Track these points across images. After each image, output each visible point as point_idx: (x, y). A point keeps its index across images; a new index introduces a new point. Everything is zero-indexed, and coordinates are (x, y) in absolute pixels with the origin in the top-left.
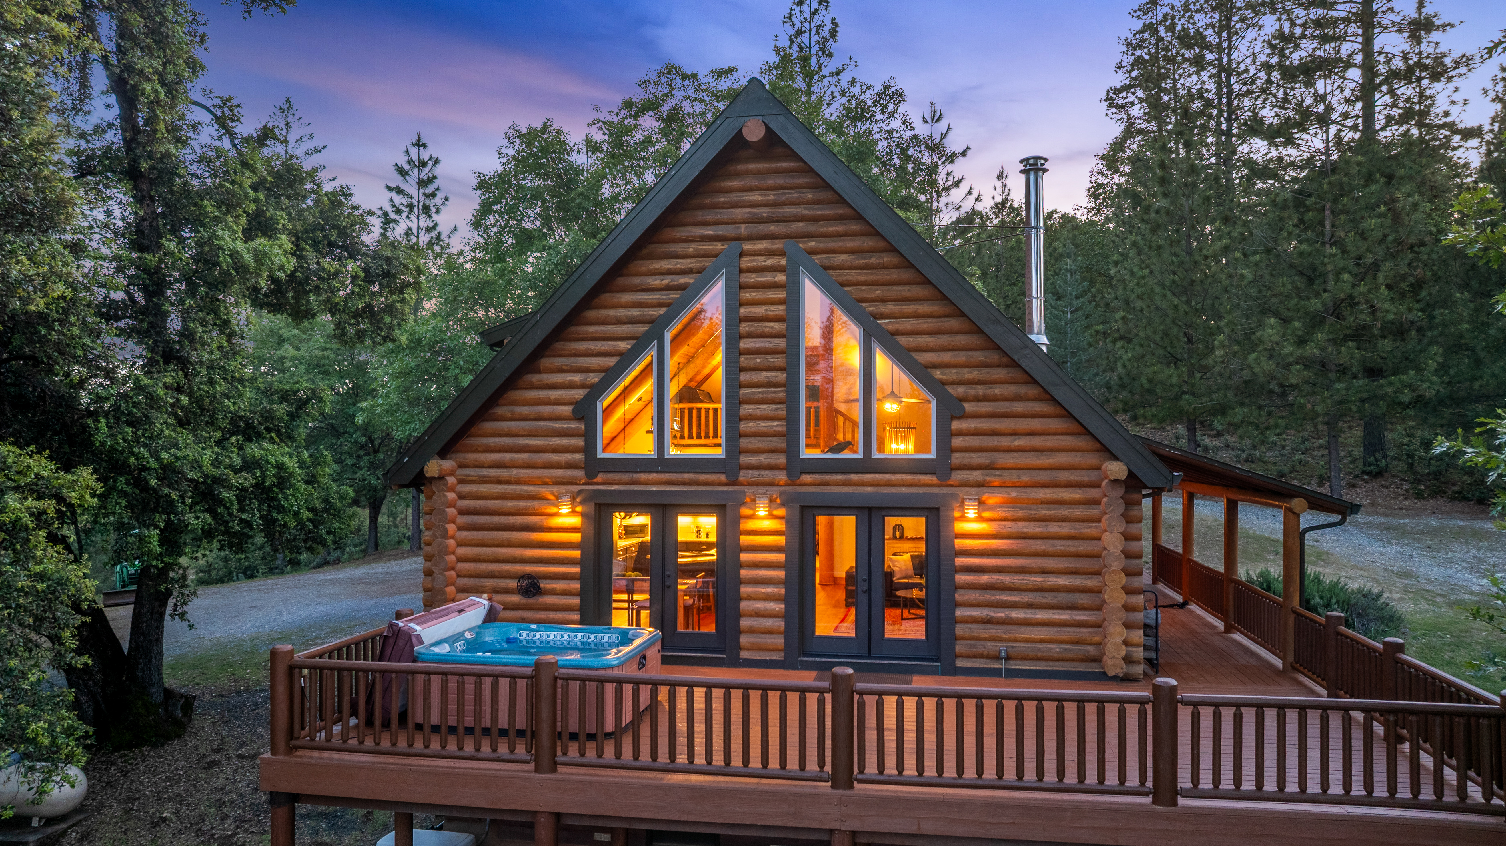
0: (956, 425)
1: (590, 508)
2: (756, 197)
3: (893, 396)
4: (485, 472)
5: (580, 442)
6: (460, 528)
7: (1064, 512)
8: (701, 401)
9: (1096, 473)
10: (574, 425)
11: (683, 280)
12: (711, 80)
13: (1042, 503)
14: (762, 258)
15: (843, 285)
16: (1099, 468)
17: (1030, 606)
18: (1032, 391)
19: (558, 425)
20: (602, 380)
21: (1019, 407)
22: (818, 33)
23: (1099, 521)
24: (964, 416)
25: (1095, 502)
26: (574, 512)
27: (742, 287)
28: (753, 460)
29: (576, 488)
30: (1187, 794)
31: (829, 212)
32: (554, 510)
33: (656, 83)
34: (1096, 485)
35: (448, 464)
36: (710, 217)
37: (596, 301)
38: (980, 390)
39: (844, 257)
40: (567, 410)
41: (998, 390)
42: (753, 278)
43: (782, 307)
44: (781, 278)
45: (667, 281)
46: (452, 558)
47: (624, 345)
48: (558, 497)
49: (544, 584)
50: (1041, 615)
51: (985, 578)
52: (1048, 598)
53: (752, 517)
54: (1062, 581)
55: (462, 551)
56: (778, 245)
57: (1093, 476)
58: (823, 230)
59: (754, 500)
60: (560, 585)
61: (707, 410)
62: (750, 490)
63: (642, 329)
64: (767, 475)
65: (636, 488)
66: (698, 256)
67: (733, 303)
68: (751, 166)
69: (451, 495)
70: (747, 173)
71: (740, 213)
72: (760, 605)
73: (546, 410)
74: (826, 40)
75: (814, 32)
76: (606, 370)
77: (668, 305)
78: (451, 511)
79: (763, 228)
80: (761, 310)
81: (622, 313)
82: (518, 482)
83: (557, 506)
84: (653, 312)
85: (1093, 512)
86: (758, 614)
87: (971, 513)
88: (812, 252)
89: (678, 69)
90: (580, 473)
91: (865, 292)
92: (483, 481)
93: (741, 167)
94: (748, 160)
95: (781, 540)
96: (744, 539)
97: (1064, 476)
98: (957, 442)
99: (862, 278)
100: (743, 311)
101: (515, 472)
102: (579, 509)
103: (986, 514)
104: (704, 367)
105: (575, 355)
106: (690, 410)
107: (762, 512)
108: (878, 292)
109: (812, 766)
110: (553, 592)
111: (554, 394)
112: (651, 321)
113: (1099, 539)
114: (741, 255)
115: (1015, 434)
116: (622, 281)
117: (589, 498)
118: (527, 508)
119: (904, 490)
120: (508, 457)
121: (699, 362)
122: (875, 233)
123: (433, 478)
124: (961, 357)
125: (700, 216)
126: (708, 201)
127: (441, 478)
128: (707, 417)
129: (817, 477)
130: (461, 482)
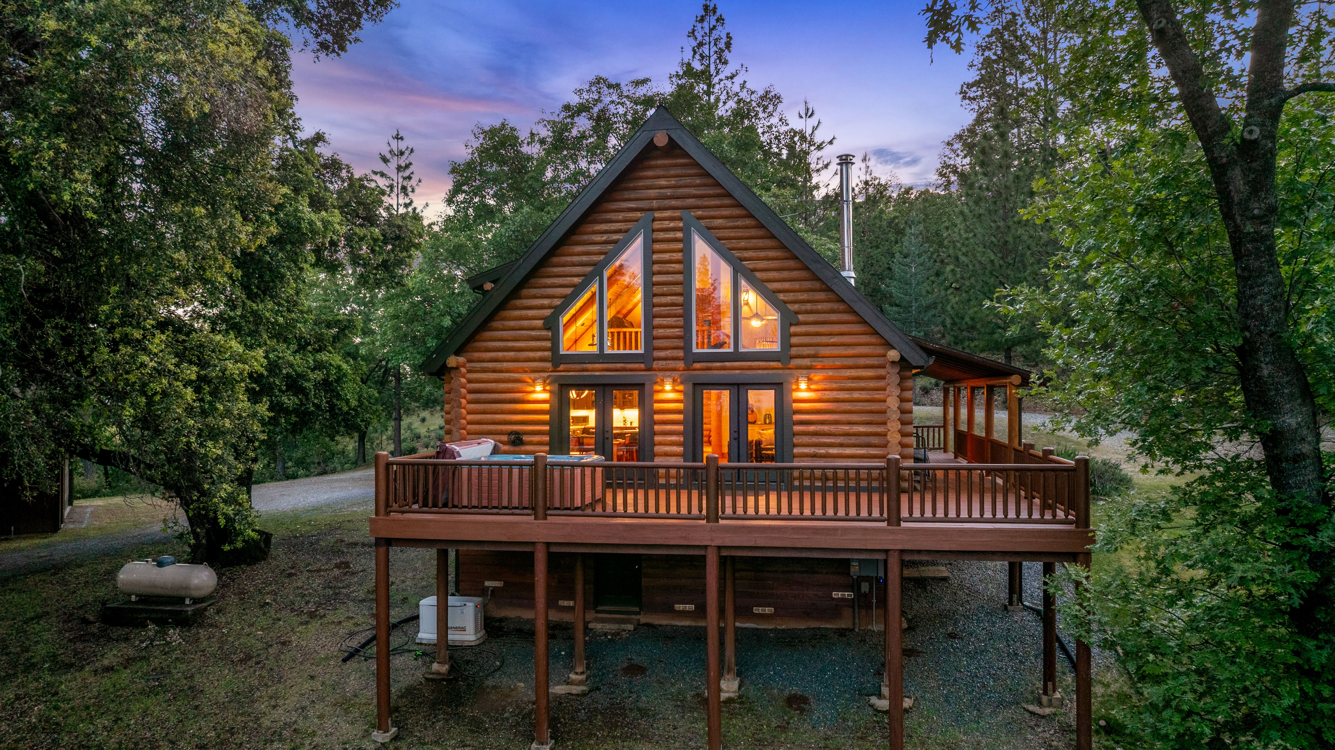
0: (793, 329)
1: (556, 387)
2: (663, 182)
3: (757, 315)
4: (485, 365)
5: (548, 344)
6: (469, 402)
7: (862, 384)
8: (626, 327)
9: (882, 359)
10: (544, 333)
11: (615, 237)
12: (631, 88)
13: (849, 379)
14: (667, 222)
15: (720, 239)
16: (885, 356)
17: (841, 445)
18: (842, 307)
19: (533, 333)
20: (562, 303)
21: (833, 317)
22: (715, 44)
23: (885, 390)
24: (798, 324)
25: (882, 378)
26: (545, 390)
27: (655, 241)
28: (662, 354)
29: (546, 374)
30: (906, 521)
31: (711, 191)
32: (532, 389)
33: (588, 91)
34: (882, 367)
35: (461, 359)
36: (633, 195)
37: (559, 251)
38: (809, 306)
39: (720, 221)
40: (539, 323)
41: (820, 307)
42: (662, 235)
43: (680, 254)
44: (679, 235)
45: (605, 237)
46: (464, 421)
47: (576, 280)
48: (534, 381)
49: (525, 438)
50: (848, 451)
51: (812, 428)
52: (853, 440)
53: (662, 391)
54: (862, 429)
55: (470, 417)
56: (677, 214)
57: (880, 361)
58: (706, 203)
59: (663, 380)
60: (536, 438)
61: (631, 333)
62: (660, 374)
63: (589, 269)
64: (672, 364)
65: (585, 373)
66: (625, 221)
67: (648, 252)
68: (660, 162)
69: (463, 380)
70: (657, 167)
71: (652, 193)
72: (667, 449)
73: (525, 323)
74: (723, 51)
75: (712, 44)
76: (565, 297)
77: (605, 253)
78: (463, 391)
79: (667, 203)
80: (666, 256)
81: (575, 259)
82: (508, 371)
83: (534, 386)
84: (595, 258)
85: (881, 384)
86: (666, 454)
87: (803, 385)
88: (699, 218)
89: (605, 81)
90: (549, 365)
91: (734, 244)
92: (484, 370)
93: (653, 163)
94: (656, 158)
95: (680, 406)
96: (656, 406)
97: (862, 361)
98: (794, 340)
99: (732, 235)
100: (655, 257)
101: (505, 364)
102: (548, 388)
103: (813, 387)
104: (628, 303)
105: (545, 287)
106: (619, 333)
107: (668, 387)
108: (743, 244)
109: (695, 511)
110: (531, 443)
111: (531, 313)
112: (594, 264)
113: (885, 401)
114: (654, 220)
115: (831, 334)
116: (576, 238)
117: (554, 381)
118: (513, 388)
119: (760, 372)
120: (501, 354)
121: (624, 298)
122: (739, 205)
123: (452, 368)
124: (796, 285)
125: (627, 195)
126: (631, 185)
127: (457, 368)
128: (631, 339)
129: (704, 365)
130: (469, 371)
